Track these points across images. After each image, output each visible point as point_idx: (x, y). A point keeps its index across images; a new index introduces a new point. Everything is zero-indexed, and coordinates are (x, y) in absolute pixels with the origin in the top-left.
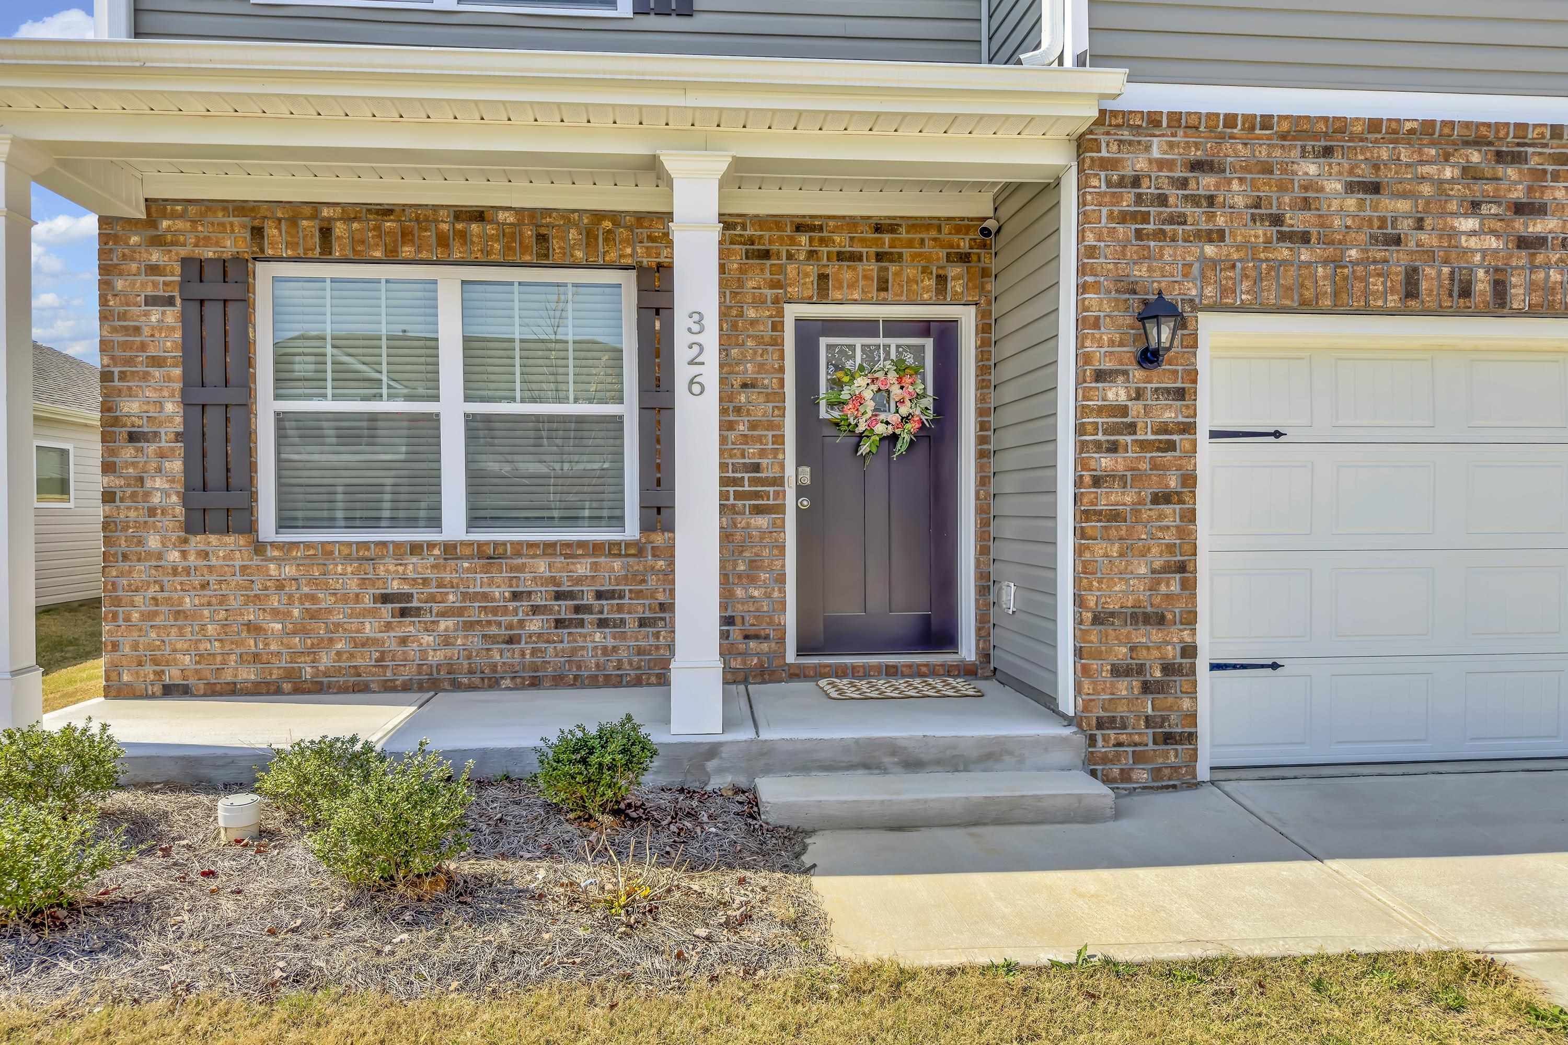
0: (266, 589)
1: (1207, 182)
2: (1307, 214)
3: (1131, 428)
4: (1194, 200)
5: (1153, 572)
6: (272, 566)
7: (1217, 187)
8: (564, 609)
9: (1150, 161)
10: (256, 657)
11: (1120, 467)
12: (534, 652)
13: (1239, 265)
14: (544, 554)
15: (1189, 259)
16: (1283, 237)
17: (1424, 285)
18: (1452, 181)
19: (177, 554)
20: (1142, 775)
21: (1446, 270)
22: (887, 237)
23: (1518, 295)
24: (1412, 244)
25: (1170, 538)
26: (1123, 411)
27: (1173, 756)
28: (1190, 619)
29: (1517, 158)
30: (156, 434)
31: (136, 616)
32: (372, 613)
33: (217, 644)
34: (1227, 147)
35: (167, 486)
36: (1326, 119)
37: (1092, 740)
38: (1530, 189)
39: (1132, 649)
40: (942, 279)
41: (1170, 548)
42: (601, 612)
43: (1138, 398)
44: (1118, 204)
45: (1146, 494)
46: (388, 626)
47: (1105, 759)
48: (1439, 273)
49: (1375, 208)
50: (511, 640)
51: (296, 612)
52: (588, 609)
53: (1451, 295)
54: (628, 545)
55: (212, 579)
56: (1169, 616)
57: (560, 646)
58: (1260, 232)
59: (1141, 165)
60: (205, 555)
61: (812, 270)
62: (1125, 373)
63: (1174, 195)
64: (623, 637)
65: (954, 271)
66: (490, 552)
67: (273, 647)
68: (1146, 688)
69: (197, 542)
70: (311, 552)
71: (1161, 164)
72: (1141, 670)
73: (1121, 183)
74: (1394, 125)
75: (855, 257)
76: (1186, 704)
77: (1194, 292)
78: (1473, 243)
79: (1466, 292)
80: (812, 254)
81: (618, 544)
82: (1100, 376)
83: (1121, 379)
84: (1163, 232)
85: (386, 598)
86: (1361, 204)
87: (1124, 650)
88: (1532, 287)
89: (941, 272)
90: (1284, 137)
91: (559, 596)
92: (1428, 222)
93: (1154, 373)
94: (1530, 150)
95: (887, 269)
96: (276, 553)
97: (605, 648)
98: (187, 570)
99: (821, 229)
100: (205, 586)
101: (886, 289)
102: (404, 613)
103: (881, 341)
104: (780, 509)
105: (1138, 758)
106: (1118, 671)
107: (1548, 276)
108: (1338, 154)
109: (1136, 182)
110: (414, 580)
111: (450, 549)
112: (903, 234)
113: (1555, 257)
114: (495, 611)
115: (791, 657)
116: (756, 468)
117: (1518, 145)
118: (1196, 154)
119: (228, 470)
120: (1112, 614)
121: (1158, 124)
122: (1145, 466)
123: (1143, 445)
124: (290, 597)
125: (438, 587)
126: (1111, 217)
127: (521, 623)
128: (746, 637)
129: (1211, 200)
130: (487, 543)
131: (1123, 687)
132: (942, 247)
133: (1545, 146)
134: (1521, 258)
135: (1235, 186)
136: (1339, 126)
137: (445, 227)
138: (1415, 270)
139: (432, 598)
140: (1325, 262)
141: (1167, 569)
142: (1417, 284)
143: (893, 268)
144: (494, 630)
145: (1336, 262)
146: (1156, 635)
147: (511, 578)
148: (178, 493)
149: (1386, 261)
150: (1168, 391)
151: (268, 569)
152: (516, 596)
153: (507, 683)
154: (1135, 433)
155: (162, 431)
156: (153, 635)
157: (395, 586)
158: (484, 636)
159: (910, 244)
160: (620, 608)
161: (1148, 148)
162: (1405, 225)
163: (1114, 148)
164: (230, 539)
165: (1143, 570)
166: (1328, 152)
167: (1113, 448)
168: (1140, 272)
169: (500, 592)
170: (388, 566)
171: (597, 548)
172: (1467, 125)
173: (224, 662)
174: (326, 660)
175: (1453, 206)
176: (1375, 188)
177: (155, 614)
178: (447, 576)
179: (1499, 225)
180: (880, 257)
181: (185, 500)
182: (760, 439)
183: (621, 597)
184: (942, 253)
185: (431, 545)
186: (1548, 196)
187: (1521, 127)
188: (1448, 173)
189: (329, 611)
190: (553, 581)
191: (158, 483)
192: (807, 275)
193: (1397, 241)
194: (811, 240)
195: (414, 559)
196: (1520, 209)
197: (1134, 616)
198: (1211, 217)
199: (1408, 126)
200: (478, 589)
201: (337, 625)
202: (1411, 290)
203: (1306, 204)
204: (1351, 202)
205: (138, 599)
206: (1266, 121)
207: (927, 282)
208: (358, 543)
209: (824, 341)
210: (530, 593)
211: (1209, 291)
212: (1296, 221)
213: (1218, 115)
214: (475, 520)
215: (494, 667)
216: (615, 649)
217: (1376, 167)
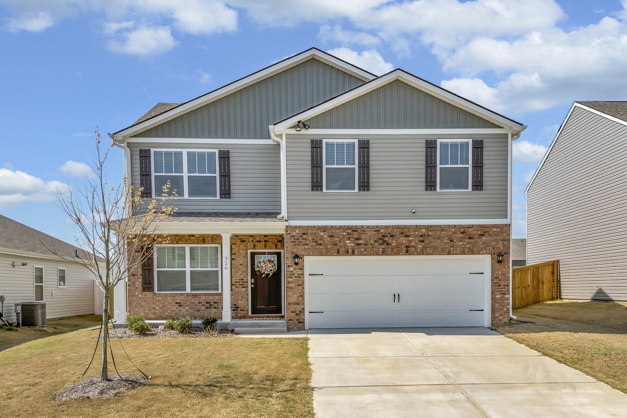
0: (156, 301)
1: (305, 236)
2: (321, 241)
3: (294, 274)
4: (303, 239)
5: (298, 297)
6: (157, 297)
7: (307, 237)
8: (208, 305)
9: (296, 233)
10: (154, 313)
11: (292, 280)
12: (203, 313)
13: (310, 249)
14: (204, 295)
15: (303, 248)
16: (318, 244)
17: (340, 252)
18: (345, 235)
19: (141, 295)
20: (296, 328)
21: (344, 249)
22: (266, 238)
23: (356, 252)
24: (339, 245)
25: (300, 291)
26: (292, 272)
27: (301, 325)
28: (303, 304)
29: (356, 231)
30: (137, 274)
31: (134, 306)
32: (174, 306)
33: (148, 311)
34: (308, 231)
35: (139, 283)
36: (324, 226)
37: (288, 323)
38: (358, 236)
39: (294, 309)
40: (276, 245)
41: (300, 293)
42: (214, 306)
43: (295, 270)
44: (291, 240)
45: (296, 284)
46: (177, 308)
47: (290, 326)
48: (343, 249)
49: (333, 240)
50: (198, 311)
51: (161, 305)
52: (212, 305)
53: (345, 253)
54: (219, 294)
55: (147, 300)
56: (300, 303)
57: (207, 312)
58: (314, 244)
59: (295, 234)
60: (145, 295)
61: (252, 244)
62: (293, 266)
63: (300, 238)
64: (219, 310)
65: (278, 244)
66: (195, 295)
67: (157, 312)
68: (296, 315)
69: (144, 293)
70: (164, 295)
71: (298, 234)
72: (296, 312)
73: (292, 237)
74: (335, 227)
75: (261, 241)
76: (303, 317)
77: (303, 253)
78: (349, 244)
79: (348, 252)
80: (252, 241)
81: (217, 293)
82: (289, 266)
83: (292, 267)
84: (298, 244)
85: (177, 303)
86: (330, 239)
87: (293, 309)
88: (358, 251)
89: (276, 244)
90: (317, 229)
91: (207, 303)
92: (341, 242)
93: (297, 266)
94: (358, 230)
95: (266, 243)
96: (158, 295)
97: (215, 312)
98: (142, 298)
99: (254, 236)
100: (145, 301)
101: (266, 247)
102: (180, 306)
103: (267, 256)
104: (247, 287)
105: (295, 325)
106: (292, 312)
107: (361, 250)
108: (326, 231)
109: (294, 236)
110: (182, 300)
111: (188, 294)
112: (269, 237)
113: (363, 247)
114: (195, 305)
115: (250, 314)
116: (243, 280)
117: (357, 229)
118: (303, 232)
119: (149, 281)
120: (291, 303)
121: (297, 228)
122: (296, 280)
123: (296, 277)
124: (160, 303)
125: (186, 301)
126: (290, 242)
127: (200, 308)
128: (241, 310)
129: (306, 239)
130: (194, 293)
131: (293, 314)
132: (277, 239)
133: (361, 229)
134: (357, 247)
135: (310, 237)
136: (326, 227)
137: (187, 238)
138: (339, 249)
139: (185, 303)
140: (324, 248)
141: (300, 296)
142: (339, 251)
143: (267, 243)
144: (195, 309)
145: (326, 248)
146: (298, 306)
147: (198, 300)
148: (141, 285)
149: (334, 248)
150: (300, 268)
151: (156, 298)
152: (199, 303)
153: (198, 318)
154: (294, 275)
155: (138, 274)
156: (137, 309)
157: (178, 301)
158: (194, 310)
159: (270, 239)
160: (218, 305)
161: (296, 231)
162: (338, 242)
163: (290, 231)
164: (149, 293)
165: (296, 296)
166: (325, 231)
167: (291, 277)
168: (295, 250)
169: (197, 302)
170: (177, 298)
171: (213, 294)
172: (347, 226)
173: (149, 314)
174: (166, 314)
175: (346, 239)
176: (333, 236)
177: (137, 306)
178: (187, 299)
179: (353, 242)
180: (265, 241)
181: (142, 286)
182: (243, 274)
183: (218, 303)
184: (277, 241)
185: (184, 294)
186: (361, 237)
187: (356, 226)
188: (345, 234)
189: (167, 305)
190: (206, 300)
191: (137, 283)
192: (251, 245)
193: (336, 245)
194: (252, 238)
195: (182, 296)
196: (357, 239)
197: (295, 303)
198: (306, 242)
199: (337, 227)
200: (193, 302)
201: (168, 308)
202: (338, 252)
203: (321, 239)
204: (329, 239)
205: (134, 303)
206: (314, 227)
207: (274, 246)
208: (172, 293)
209: (256, 256)
210: (202, 302)
211: (306, 253)
212: (319, 242)
213: (306, 226)
214: (192, 290)
215: (196, 316)
216: (217, 312)
217: (333, 233)
